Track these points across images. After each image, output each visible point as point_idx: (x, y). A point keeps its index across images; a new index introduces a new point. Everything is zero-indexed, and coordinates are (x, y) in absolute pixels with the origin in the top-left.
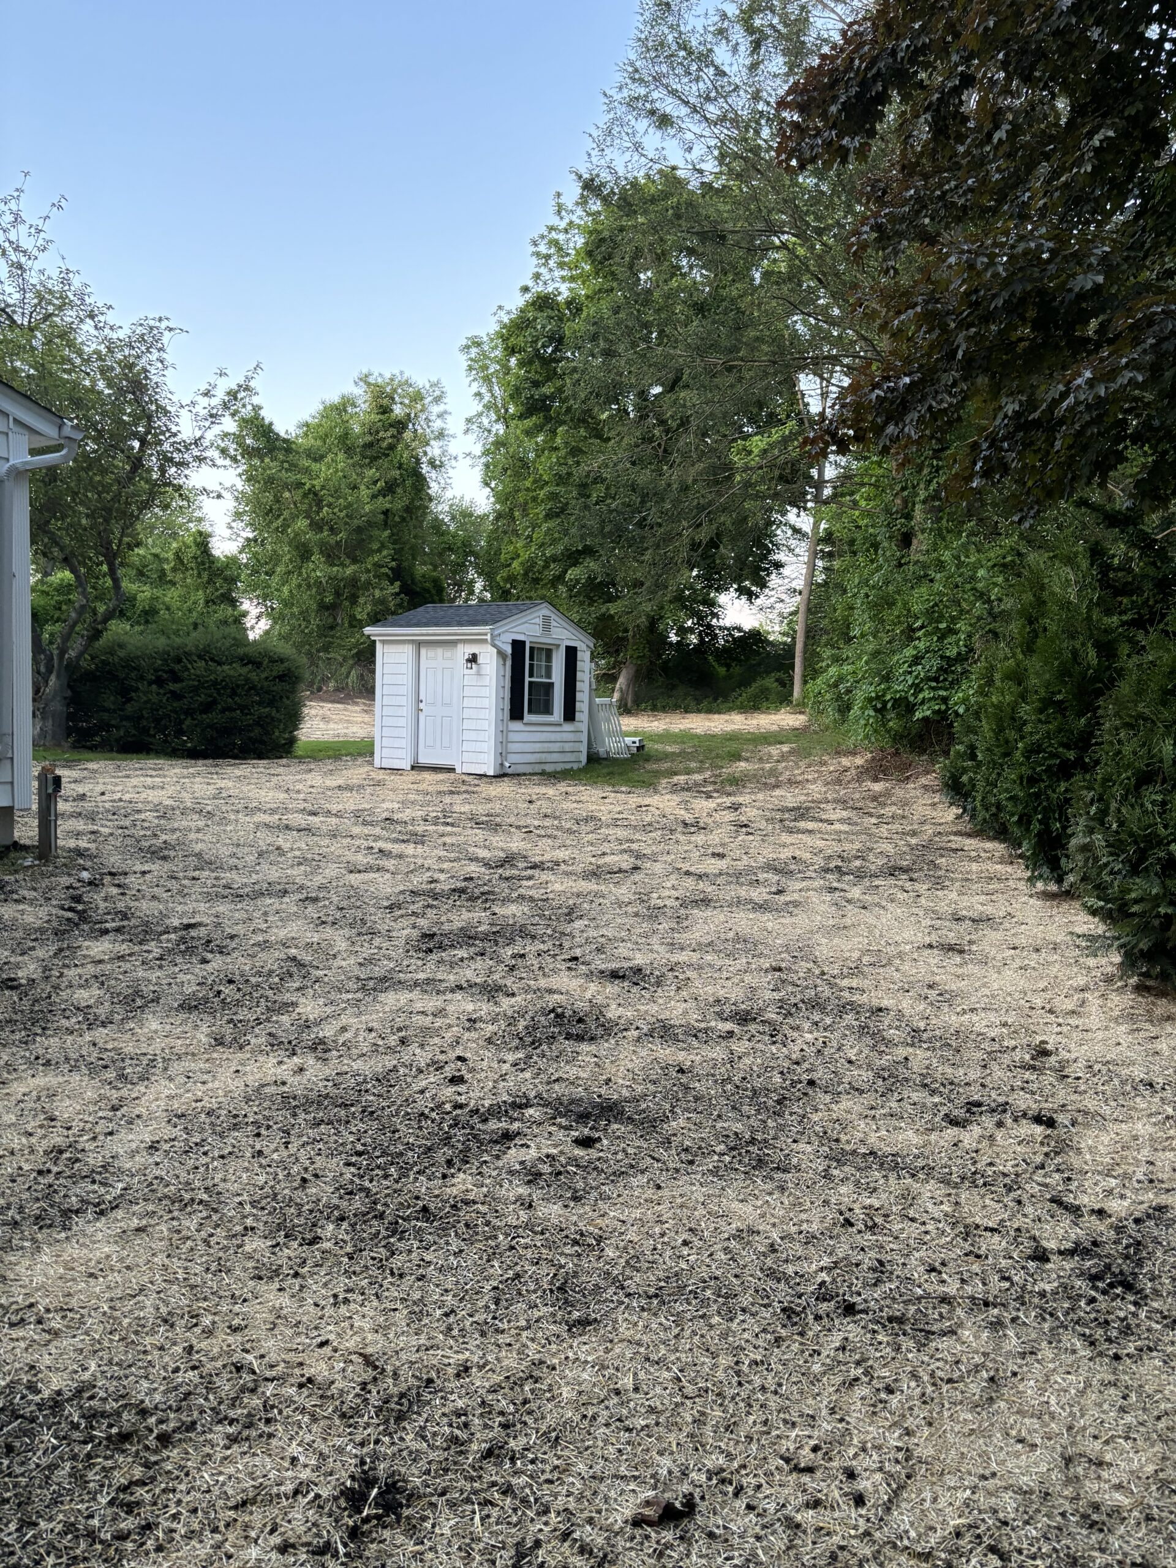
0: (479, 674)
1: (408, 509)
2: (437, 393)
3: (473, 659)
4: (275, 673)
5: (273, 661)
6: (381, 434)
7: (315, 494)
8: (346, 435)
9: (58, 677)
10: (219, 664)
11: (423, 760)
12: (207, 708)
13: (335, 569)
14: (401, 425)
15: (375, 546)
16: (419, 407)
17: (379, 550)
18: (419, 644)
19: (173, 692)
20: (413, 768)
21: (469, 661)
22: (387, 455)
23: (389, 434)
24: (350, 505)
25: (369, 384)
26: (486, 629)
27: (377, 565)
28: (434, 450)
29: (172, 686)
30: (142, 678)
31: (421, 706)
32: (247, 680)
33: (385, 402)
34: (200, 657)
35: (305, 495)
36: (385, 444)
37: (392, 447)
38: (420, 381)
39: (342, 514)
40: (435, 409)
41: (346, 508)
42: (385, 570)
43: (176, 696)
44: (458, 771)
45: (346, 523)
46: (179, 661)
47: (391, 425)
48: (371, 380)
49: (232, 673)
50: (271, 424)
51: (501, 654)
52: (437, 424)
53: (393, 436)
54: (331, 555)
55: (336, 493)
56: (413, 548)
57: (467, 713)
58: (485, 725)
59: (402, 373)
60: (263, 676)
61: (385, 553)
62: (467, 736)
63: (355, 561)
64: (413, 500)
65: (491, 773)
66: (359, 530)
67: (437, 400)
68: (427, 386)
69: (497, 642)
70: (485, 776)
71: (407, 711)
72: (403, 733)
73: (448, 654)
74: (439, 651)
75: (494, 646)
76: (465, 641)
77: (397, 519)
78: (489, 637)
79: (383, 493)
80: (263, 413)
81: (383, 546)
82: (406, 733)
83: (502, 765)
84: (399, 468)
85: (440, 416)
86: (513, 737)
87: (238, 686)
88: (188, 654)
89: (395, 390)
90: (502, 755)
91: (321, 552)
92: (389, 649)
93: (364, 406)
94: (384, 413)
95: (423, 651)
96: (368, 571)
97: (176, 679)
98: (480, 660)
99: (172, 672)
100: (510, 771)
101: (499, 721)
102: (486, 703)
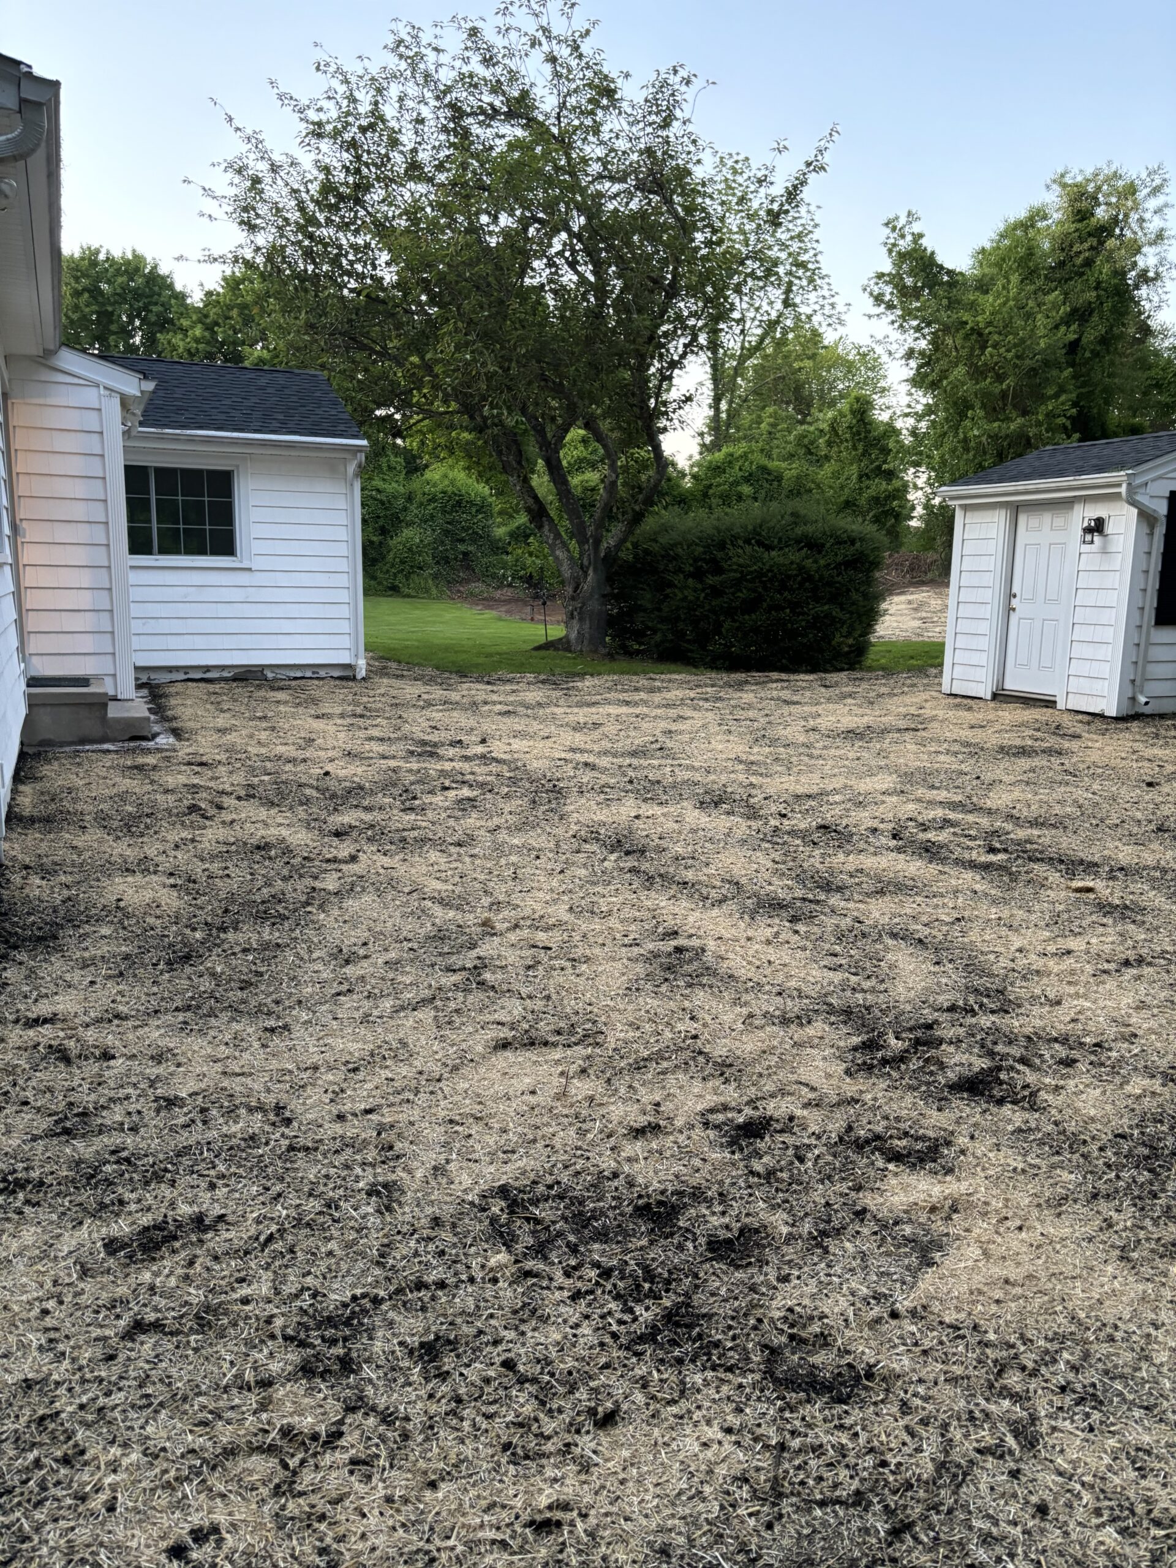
0: (1104, 551)
1: (1105, 341)
2: (1158, 182)
3: (1097, 527)
4: (839, 559)
5: (839, 542)
6: (1077, 248)
7: (980, 334)
8: (1030, 253)
9: (595, 570)
10: (769, 548)
11: (1012, 684)
12: (751, 606)
13: (996, 424)
14: (1104, 231)
15: (1050, 391)
16: (1130, 203)
17: (1056, 396)
18: (1016, 509)
19: (712, 587)
20: (995, 696)
21: (1088, 530)
22: (1082, 274)
23: (1086, 245)
24: (1023, 341)
25: (1064, 186)
26: (1120, 475)
27: (1050, 415)
28: (1148, 259)
29: (711, 580)
30: (680, 570)
31: (1015, 603)
32: (801, 568)
33: (1084, 204)
34: (748, 541)
35: (967, 337)
36: (1079, 261)
37: (1089, 263)
38: (1133, 170)
39: (1010, 355)
40: (1152, 204)
41: (1015, 346)
42: (1061, 420)
43: (716, 592)
44: (1060, 705)
45: (1016, 366)
46: (722, 546)
47: (1090, 235)
48: (1068, 180)
49: (781, 560)
50: (933, 253)
51: (1146, 517)
52: (1154, 224)
53: (1092, 248)
54: (994, 408)
55: (1007, 327)
56: (1106, 390)
57: (1080, 615)
58: (1108, 634)
59: (1109, 163)
60: (822, 562)
61: (1063, 398)
62: (1078, 650)
63: (1024, 413)
64: (1111, 327)
65: (1112, 712)
66: (1033, 372)
67: (1156, 191)
68: (1144, 175)
69: (1138, 498)
70: (1101, 716)
71: (991, 611)
72: (983, 643)
73: (1059, 521)
74: (1047, 518)
75: (1133, 503)
76: (1085, 499)
77: (1088, 354)
78: (1123, 489)
79: (1067, 321)
80: (924, 242)
81: (1062, 390)
82: (987, 644)
83: (1133, 699)
84: (1096, 288)
85: (1158, 211)
86: (1156, 653)
87: (789, 577)
88: (735, 537)
89: (1099, 189)
90: (1134, 681)
91: (984, 406)
92: (973, 517)
93: (1057, 216)
94: (1080, 221)
95: (1022, 519)
96: (1039, 424)
97: (718, 570)
98: (1109, 529)
99: (714, 561)
100: (1147, 710)
101: (1134, 628)
102: (1111, 598)
